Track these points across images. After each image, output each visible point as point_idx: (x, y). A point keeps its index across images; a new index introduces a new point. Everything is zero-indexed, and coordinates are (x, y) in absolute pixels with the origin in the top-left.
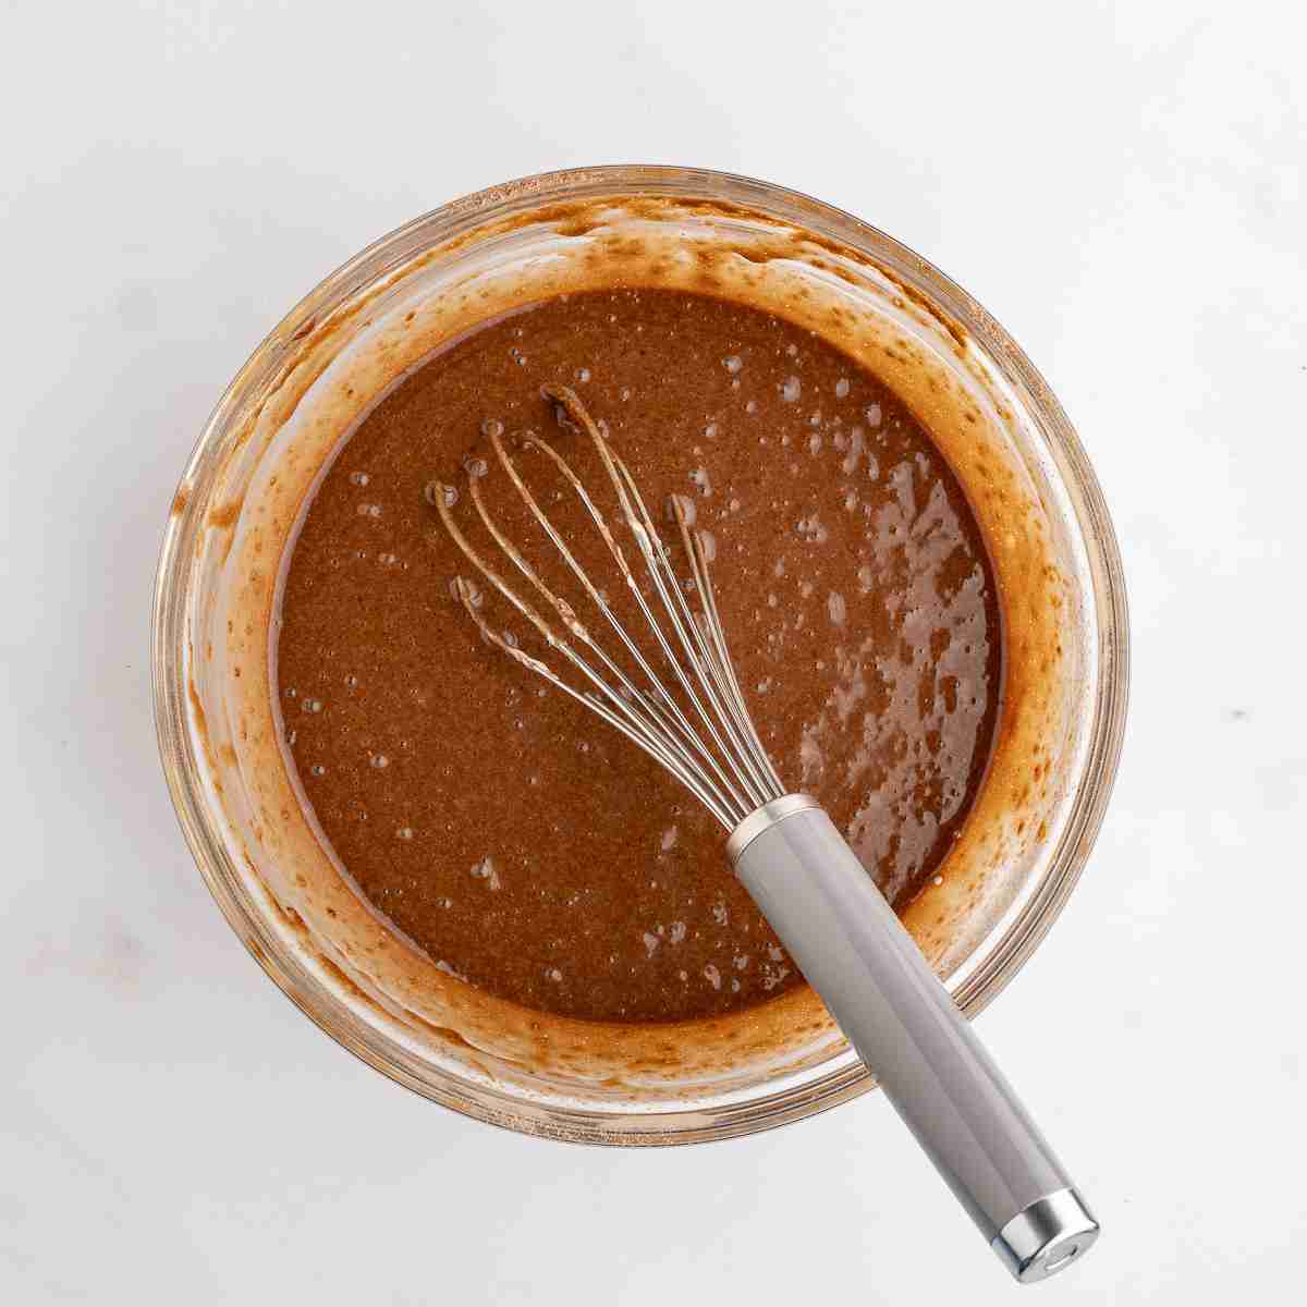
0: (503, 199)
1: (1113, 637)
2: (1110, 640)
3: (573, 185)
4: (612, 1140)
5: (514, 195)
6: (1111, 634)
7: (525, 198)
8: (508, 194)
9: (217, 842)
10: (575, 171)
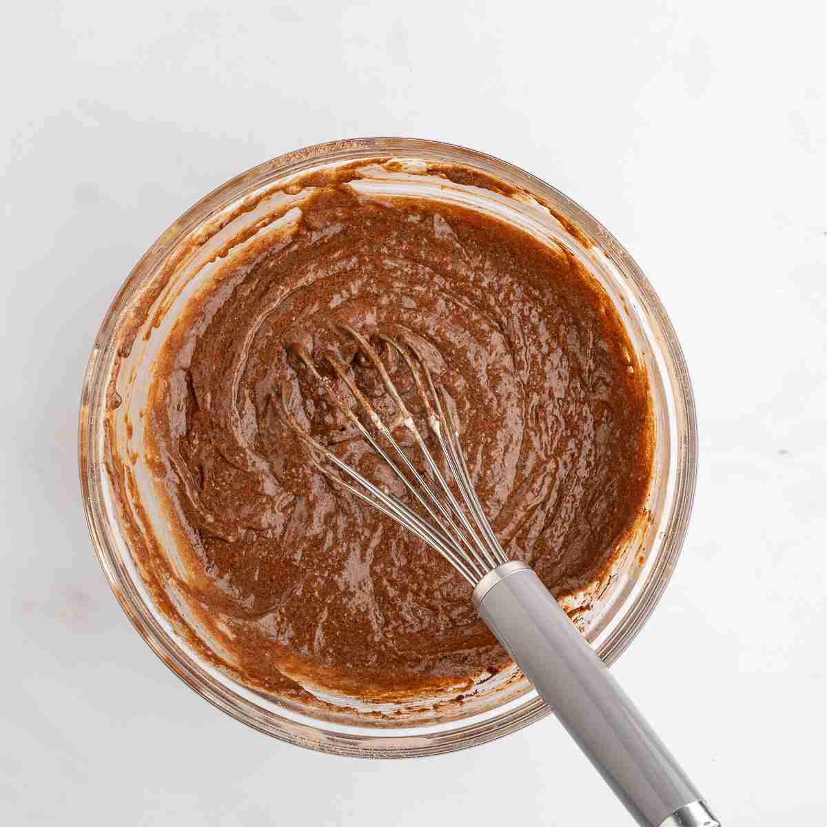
0: (305, 158)
1: (687, 439)
2: (686, 442)
3: (348, 150)
4: (369, 754)
5: (311, 155)
6: (685, 438)
7: (318, 158)
8: (307, 155)
9: (119, 563)
10: (349, 141)
